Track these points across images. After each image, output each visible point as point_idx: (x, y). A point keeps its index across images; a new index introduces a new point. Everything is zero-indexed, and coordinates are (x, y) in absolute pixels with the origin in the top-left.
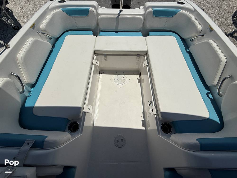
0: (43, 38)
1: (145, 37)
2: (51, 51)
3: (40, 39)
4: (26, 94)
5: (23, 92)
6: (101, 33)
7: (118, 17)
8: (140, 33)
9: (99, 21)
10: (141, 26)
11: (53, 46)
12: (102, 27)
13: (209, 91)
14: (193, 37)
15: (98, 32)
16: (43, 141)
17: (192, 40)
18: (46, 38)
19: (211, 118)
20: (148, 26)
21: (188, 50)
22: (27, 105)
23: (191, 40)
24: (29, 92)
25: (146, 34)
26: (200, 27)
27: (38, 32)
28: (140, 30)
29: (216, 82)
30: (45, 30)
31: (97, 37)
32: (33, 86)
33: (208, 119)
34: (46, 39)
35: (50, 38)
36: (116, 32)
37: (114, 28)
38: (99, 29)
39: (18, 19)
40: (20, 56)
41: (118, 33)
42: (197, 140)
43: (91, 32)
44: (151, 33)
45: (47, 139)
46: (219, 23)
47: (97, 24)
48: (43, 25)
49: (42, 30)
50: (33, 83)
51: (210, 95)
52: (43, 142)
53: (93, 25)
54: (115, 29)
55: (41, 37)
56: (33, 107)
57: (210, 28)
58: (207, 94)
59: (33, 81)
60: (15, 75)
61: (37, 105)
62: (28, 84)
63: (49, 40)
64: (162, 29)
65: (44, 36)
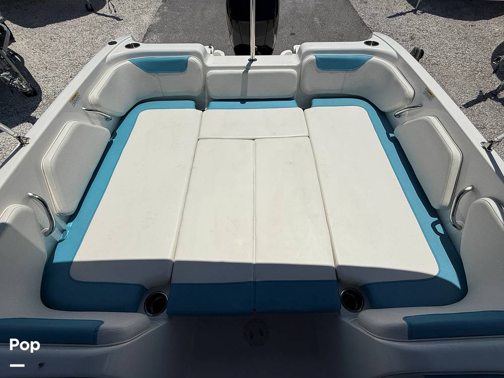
0: (92, 119)
1: (304, 110)
2: (109, 145)
3: (88, 123)
4: (56, 235)
5: (51, 233)
6: (212, 104)
7: (246, 72)
8: (293, 102)
9: (208, 81)
10: (295, 88)
11: (114, 134)
12: (214, 92)
13: (437, 219)
14: (399, 109)
15: (207, 101)
16: (95, 329)
17: (399, 115)
18: (99, 118)
19: (442, 276)
20: (309, 87)
21: (391, 135)
22: (57, 259)
23: (395, 116)
24: (63, 231)
25: (306, 104)
26: (410, 90)
27: (84, 109)
28: (293, 95)
29: (447, 200)
30: (97, 105)
31: (203, 111)
32: (71, 218)
33: (435, 279)
34: (100, 120)
35: (107, 119)
36: (243, 101)
37: (238, 95)
38: (209, 96)
39: (33, 74)
40: (48, 158)
41: (247, 102)
42: (405, 319)
43: (192, 103)
44: (315, 101)
45: (103, 326)
46: (466, 71)
47: (205, 87)
48: (94, 95)
49: (92, 105)
50: (71, 212)
51: (439, 227)
52: (96, 331)
53: (196, 89)
54: (240, 95)
55: (90, 117)
56: (71, 263)
57: (429, 94)
58: (433, 225)
59: (72, 209)
60: (37, 197)
61: (78, 258)
62: (60, 215)
63: (105, 122)
64: (338, 92)
65: (95, 115)
